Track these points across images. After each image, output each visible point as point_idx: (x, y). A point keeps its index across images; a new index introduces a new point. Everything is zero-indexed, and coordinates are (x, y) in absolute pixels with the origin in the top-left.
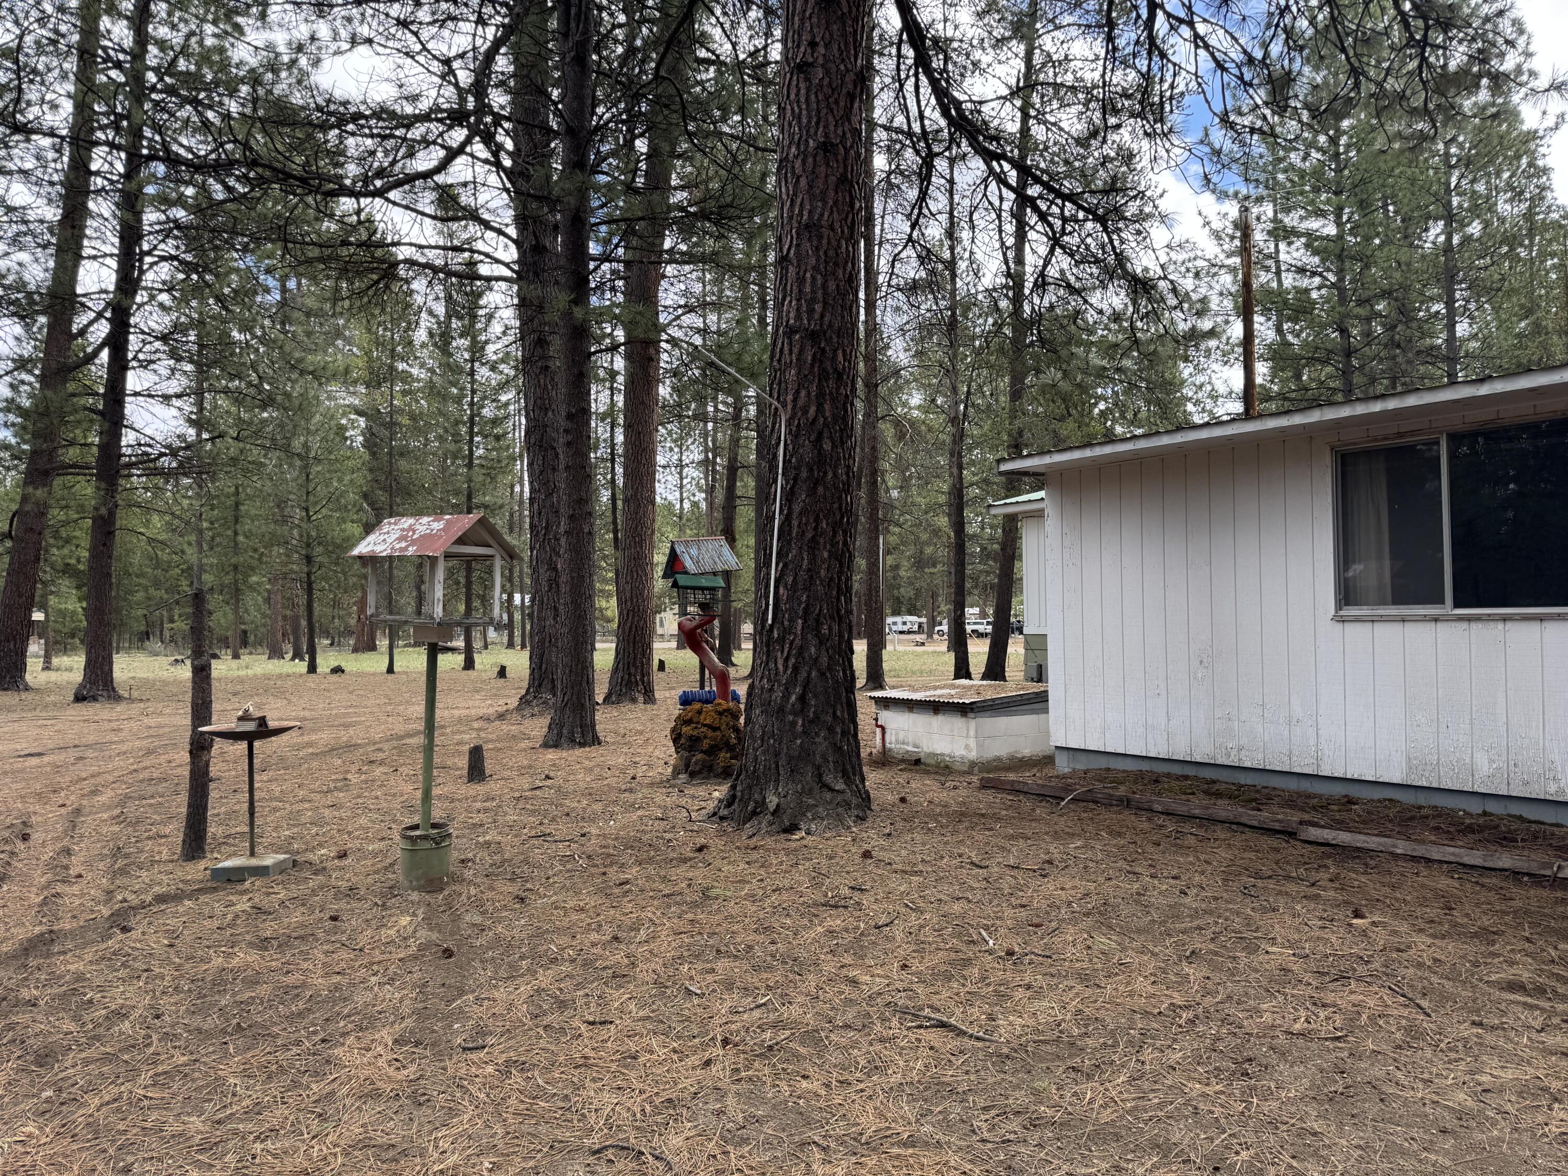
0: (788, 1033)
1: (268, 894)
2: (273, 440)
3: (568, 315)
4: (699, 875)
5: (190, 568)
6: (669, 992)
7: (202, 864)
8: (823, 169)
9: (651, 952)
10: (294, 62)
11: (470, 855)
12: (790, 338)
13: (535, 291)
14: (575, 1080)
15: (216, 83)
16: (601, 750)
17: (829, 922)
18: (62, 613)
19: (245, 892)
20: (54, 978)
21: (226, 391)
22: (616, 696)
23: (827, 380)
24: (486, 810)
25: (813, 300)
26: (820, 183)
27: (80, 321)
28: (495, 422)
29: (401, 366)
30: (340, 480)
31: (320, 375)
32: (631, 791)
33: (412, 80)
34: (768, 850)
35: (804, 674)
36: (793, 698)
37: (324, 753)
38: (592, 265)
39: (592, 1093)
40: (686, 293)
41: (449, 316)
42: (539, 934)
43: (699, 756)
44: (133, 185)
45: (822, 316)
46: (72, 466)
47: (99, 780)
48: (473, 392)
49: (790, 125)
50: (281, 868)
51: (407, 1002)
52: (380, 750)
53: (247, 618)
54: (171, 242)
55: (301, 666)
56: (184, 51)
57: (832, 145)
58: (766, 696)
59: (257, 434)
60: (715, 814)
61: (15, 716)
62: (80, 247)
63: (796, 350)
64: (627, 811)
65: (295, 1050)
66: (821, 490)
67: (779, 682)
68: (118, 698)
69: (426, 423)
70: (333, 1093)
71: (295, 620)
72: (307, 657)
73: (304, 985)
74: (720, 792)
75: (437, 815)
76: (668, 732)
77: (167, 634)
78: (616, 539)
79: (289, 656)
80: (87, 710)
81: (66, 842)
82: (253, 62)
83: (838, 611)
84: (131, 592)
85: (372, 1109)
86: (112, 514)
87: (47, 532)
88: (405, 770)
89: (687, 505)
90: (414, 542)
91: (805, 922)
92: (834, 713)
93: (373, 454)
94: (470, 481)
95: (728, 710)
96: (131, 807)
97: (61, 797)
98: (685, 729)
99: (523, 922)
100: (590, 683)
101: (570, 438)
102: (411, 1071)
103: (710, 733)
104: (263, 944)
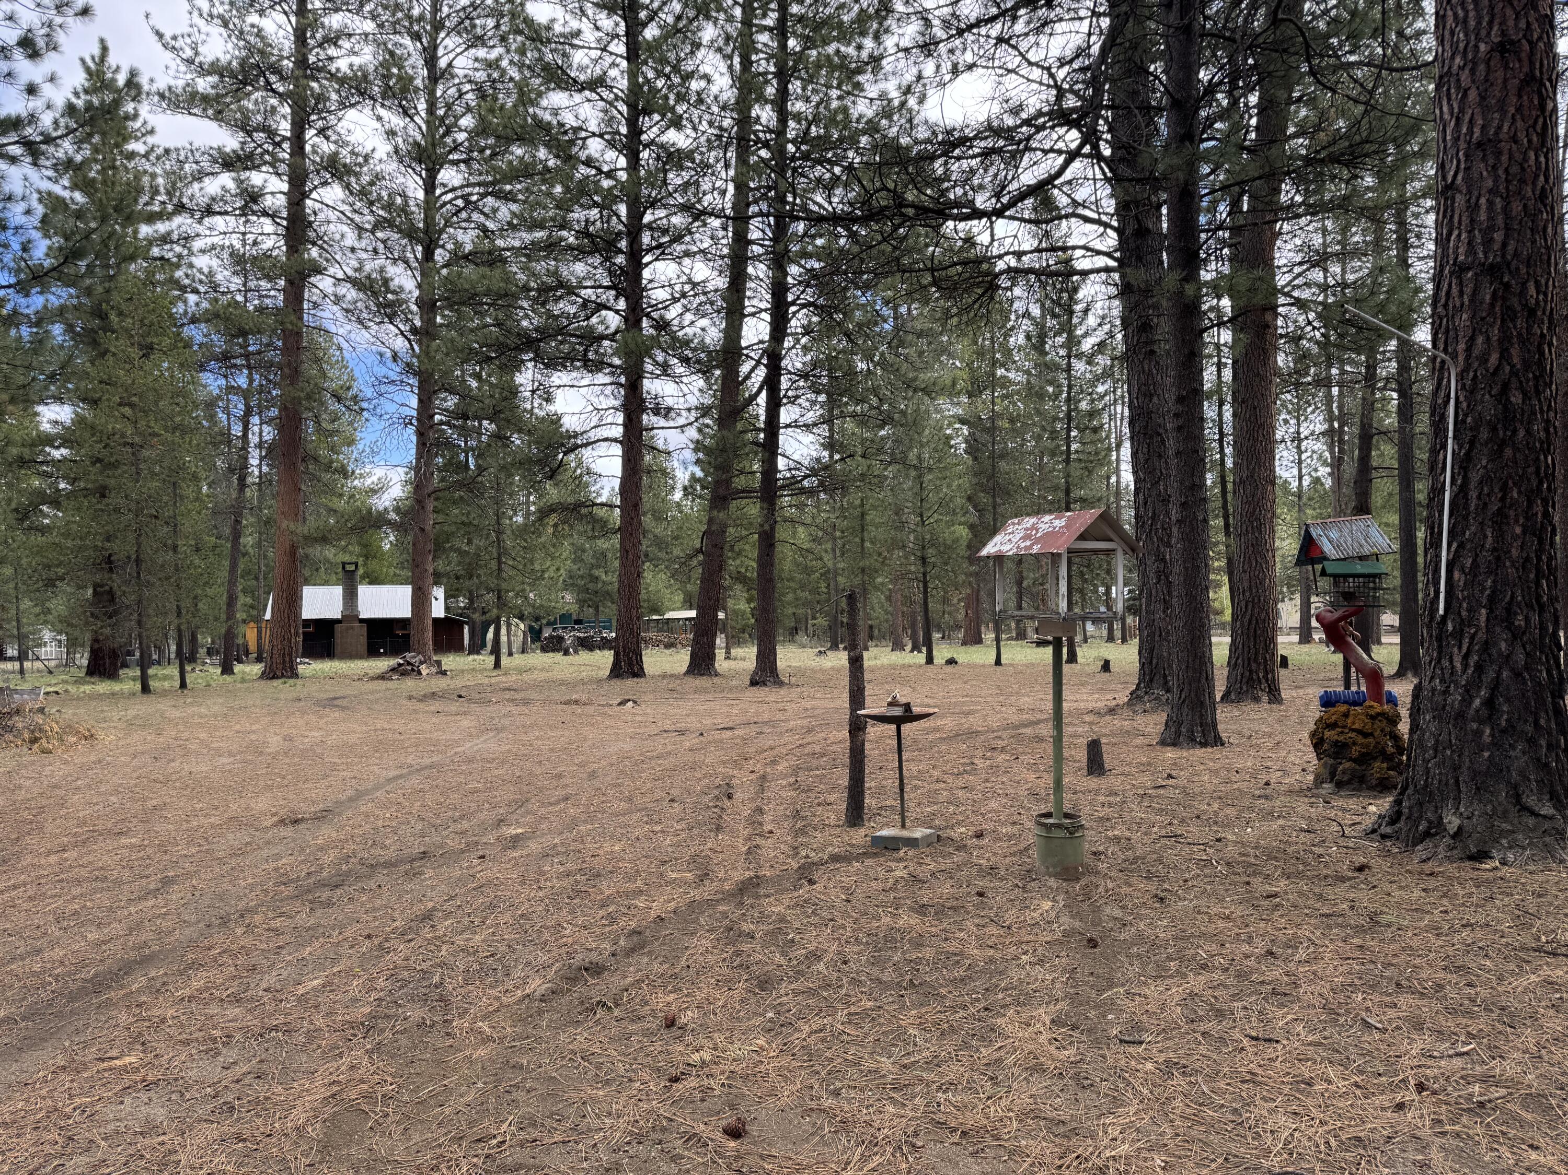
0: (1503, 1092)
1: (920, 864)
2: (893, 454)
3: (1181, 293)
4: (1363, 896)
5: (828, 571)
6: (1342, 1020)
7: (862, 831)
8: (1500, 74)
9: (1314, 973)
10: (903, 104)
11: (1101, 848)
12: (1459, 278)
13: (1139, 276)
14: (1244, 1094)
15: (841, 140)
16: (1225, 751)
17: (1546, 971)
18: (735, 612)
19: (900, 860)
20: (764, 917)
21: (853, 416)
22: (1234, 695)
23: (1513, 320)
24: (1111, 805)
25: (1492, 228)
26: (1497, 92)
27: (745, 368)
28: (1093, 414)
29: (1000, 372)
30: (949, 486)
31: (929, 391)
32: (1266, 797)
33: (1013, 93)
34: (1449, 878)
35: (1492, 675)
36: (1477, 702)
37: (951, 738)
38: (1203, 236)
39: (1265, 1113)
40: (1306, 247)
41: (1043, 316)
42: (1183, 937)
43: (1347, 765)
44: (782, 246)
45: (1504, 245)
46: (743, 491)
47: (775, 752)
48: (1070, 387)
49: (1452, 33)
50: (928, 842)
51: (1058, 985)
52: (999, 737)
53: (874, 615)
54: (809, 290)
55: (921, 658)
56: (816, 120)
57: (1512, 43)
58: (1439, 699)
59: (880, 450)
60: (1374, 831)
61: (710, 696)
62: (744, 308)
63: (1468, 290)
64: (1264, 819)
65: (962, 1013)
66: (1508, 452)
67: (1457, 683)
68: (781, 684)
69: (1023, 424)
70: (999, 1061)
71: (913, 614)
72: (924, 649)
73: (961, 954)
74: (1379, 806)
75: (1067, 806)
76: (1306, 735)
77: (810, 629)
78: (1227, 525)
79: (909, 648)
80: (760, 693)
81: (758, 802)
82: (870, 113)
83: (1538, 598)
84: (784, 594)
85: (1038, 1085)
86: (772, 529)
87: (727, 547)
88: (1026, 759)
89: (1306, 481)
90: (1038, 540)
91: (1512, 966)
92: (1536, 723)
93: (975, 459)
94: (1068, 476)
95: (1383, 714)
96: (802, 777)
97: (750, 765)
98: (1327, 734)
99: (1165, 922)
100: (1210, 680)
101: (1180, 422)
102: (1070, 1053)
103: (1360, 739)
104: (922, 910)
